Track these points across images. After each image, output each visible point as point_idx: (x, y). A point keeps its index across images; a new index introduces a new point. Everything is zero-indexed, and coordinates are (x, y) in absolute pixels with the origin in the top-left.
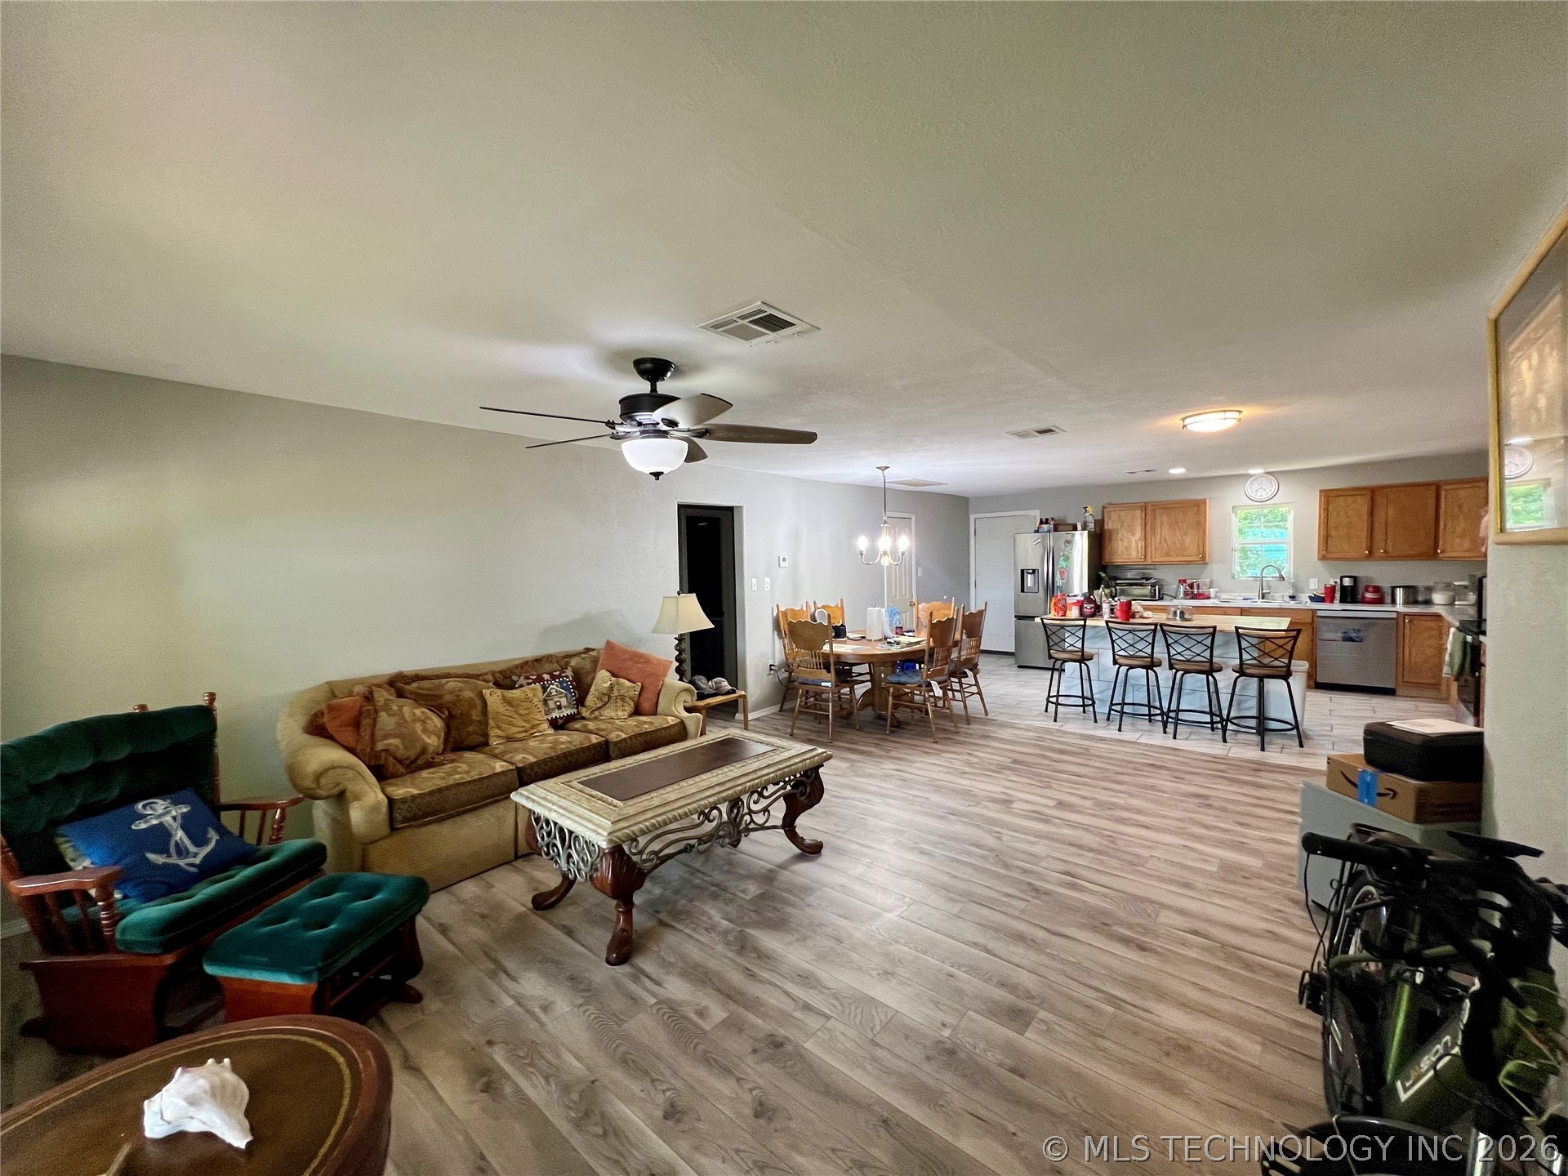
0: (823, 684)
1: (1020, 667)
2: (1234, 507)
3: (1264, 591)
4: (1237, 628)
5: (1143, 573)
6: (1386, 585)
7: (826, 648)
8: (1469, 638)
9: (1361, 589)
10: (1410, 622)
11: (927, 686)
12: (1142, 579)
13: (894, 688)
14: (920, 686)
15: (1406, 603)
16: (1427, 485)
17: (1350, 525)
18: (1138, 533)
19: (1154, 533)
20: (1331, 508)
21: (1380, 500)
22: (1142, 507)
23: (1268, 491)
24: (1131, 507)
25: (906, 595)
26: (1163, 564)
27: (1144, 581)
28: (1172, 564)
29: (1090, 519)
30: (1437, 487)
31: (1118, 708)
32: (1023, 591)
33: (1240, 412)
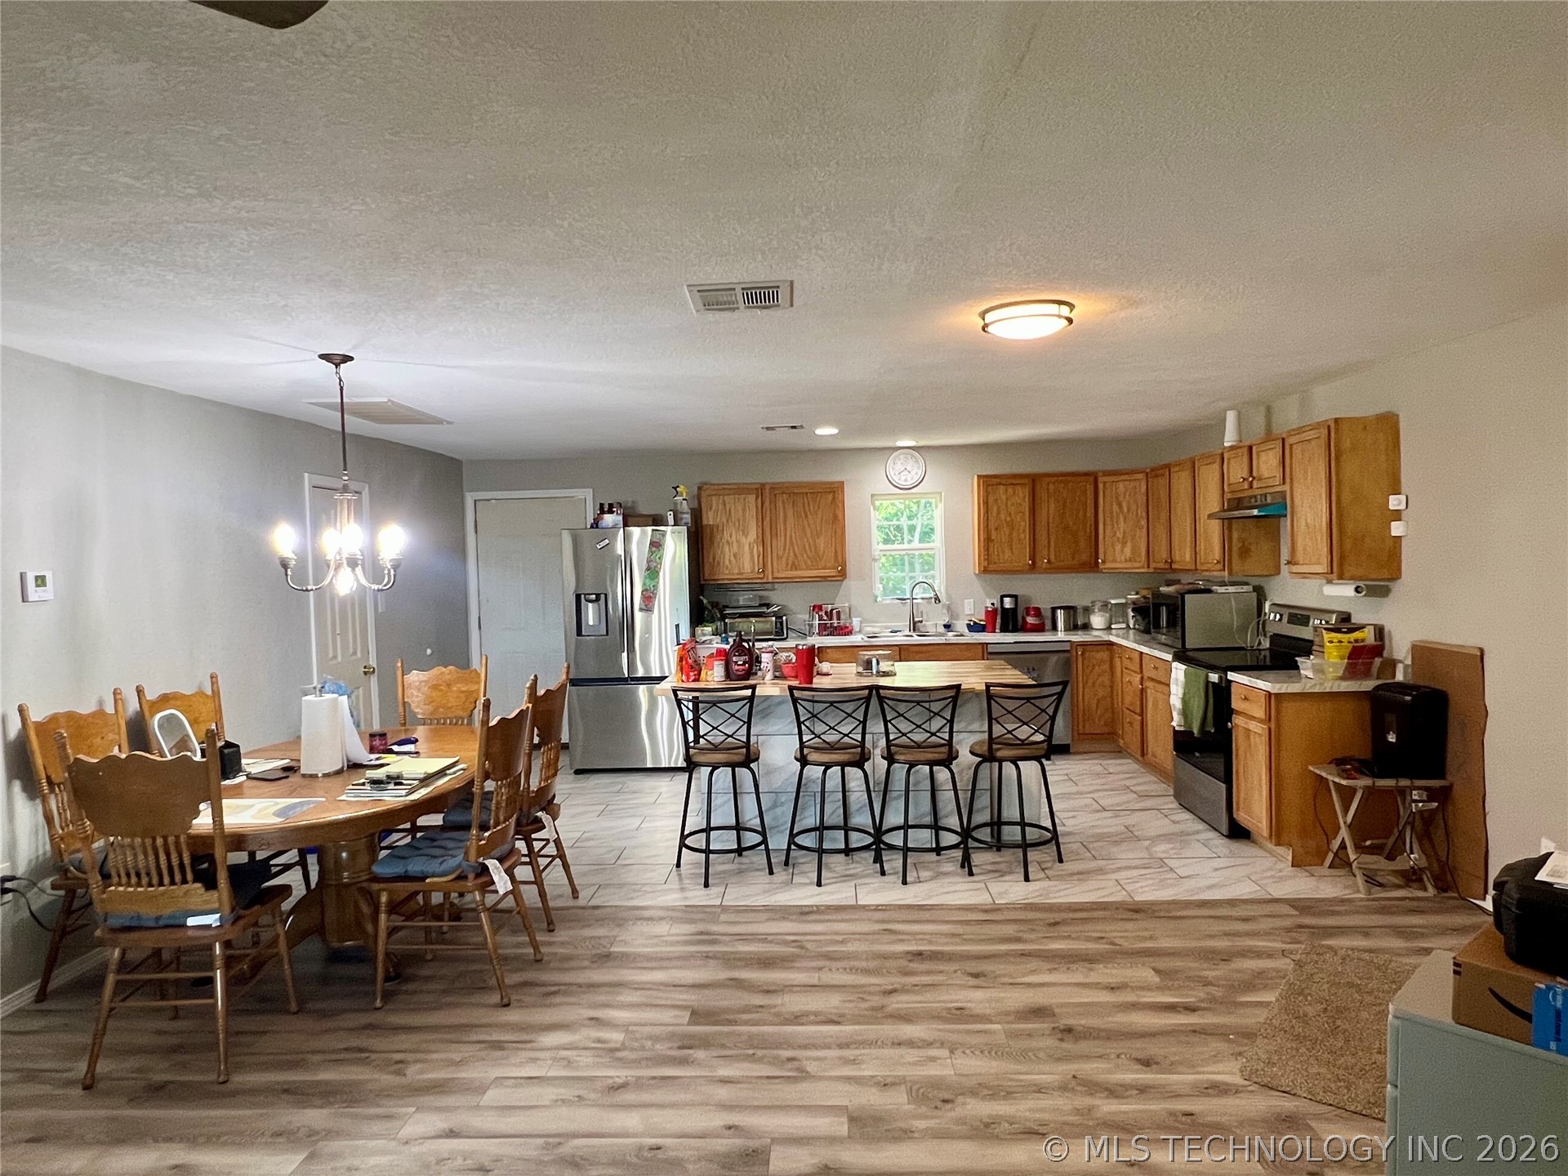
0: (191, 921)
1: (578, 772)
2: (872, 496)
3: (916, 619)
4: (988, 686)
5: (761, 597)
6: (1045, 607)
7: (203, 821)
8: (1214, 677)
9: (1020, 612)
10: (1083, 654)
11: (478, 876)
12: (761, 605)
13: (390, 892)
14: (462, 877)
15: (1067, 629)
16: (1087, 474)
17: (1011, 526)
18: (753, 534)
19: (774, 534)
20: (991, 499)
21: (1042, 494)
22: (757, 489)
23: (913, 473)
24: (741, 490)
25: (355, 653)
26: (791, 581)
27: (764, 609)
28: (802, 581)
29: (685, 506)
30: (1093, 477)
31: (808, 840)
32: (579, 633)
33: (1071, 306)
